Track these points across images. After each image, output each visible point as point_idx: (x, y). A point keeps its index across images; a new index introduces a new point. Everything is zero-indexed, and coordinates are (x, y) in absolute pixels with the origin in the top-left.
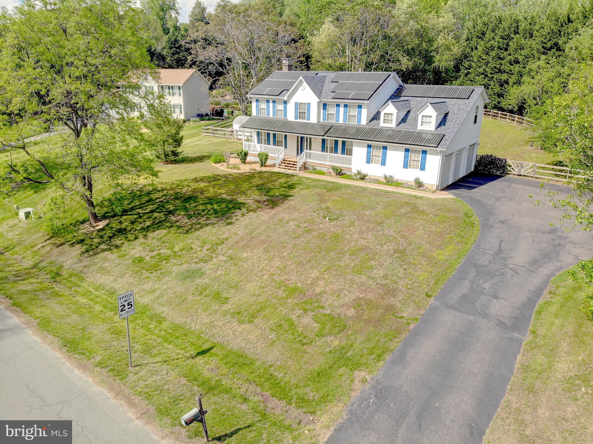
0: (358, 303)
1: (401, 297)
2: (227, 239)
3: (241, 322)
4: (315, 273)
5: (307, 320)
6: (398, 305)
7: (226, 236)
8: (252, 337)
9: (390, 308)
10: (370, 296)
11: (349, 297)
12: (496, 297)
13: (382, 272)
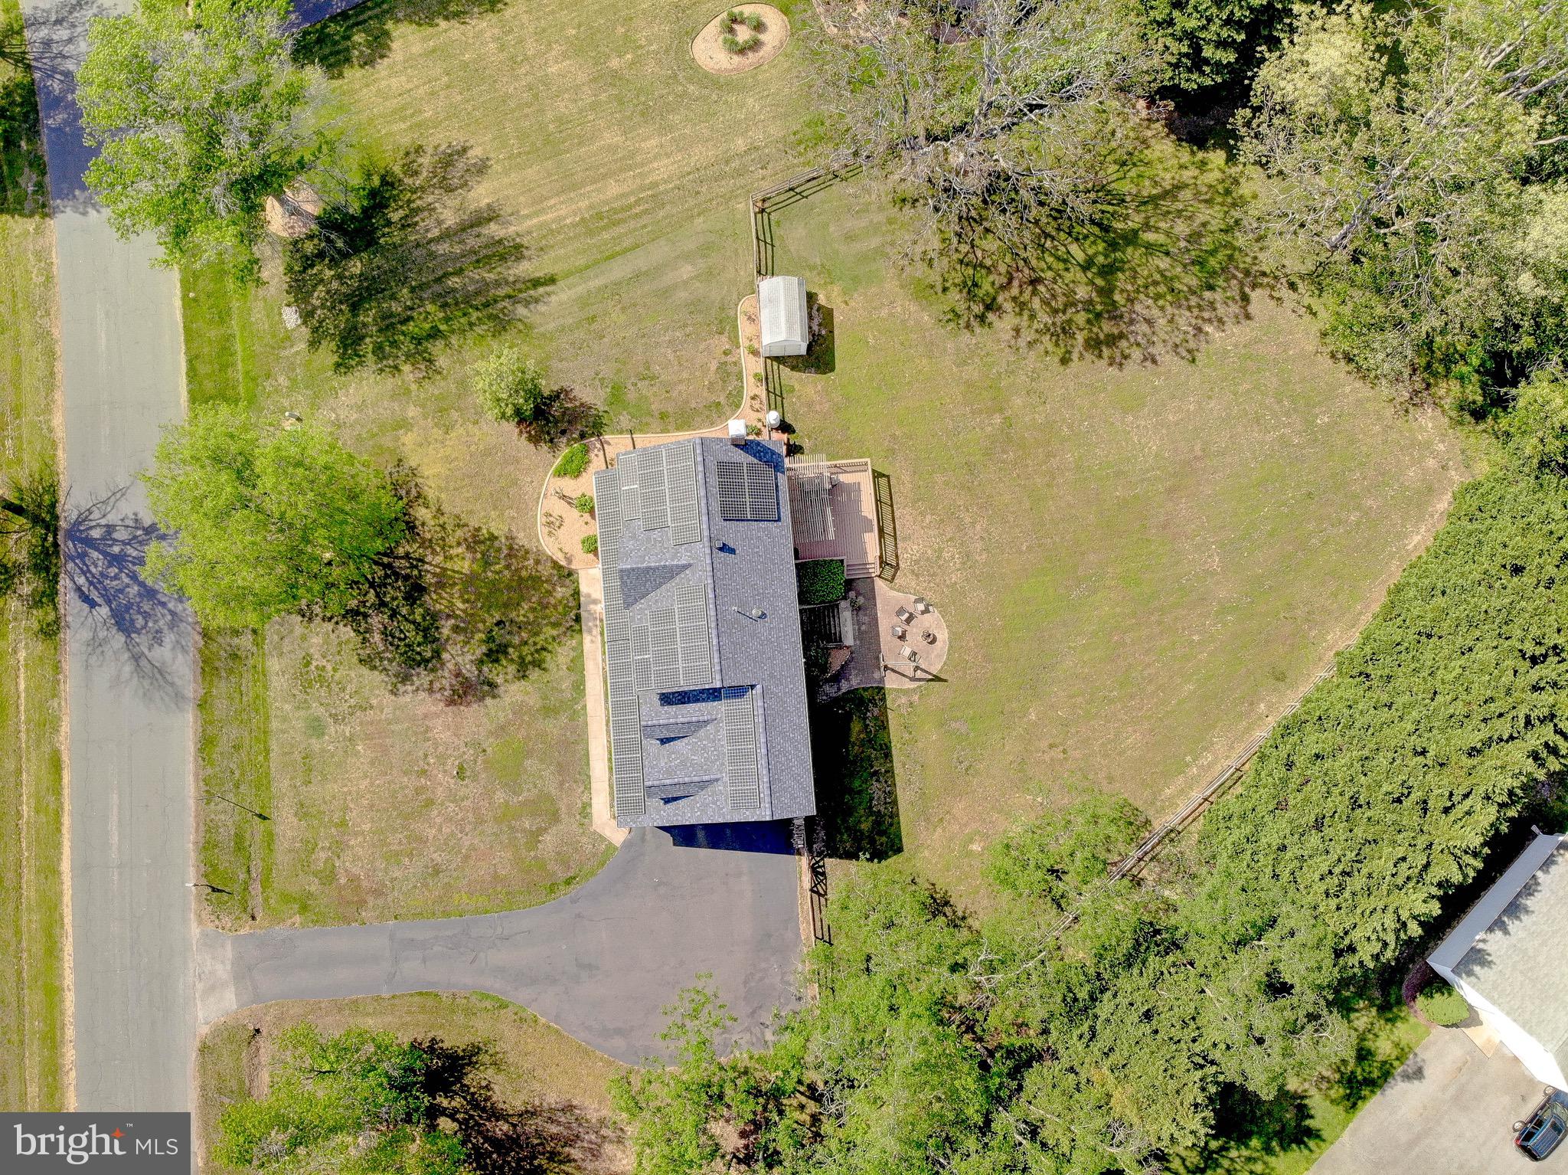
0: (353, 879)
1: (380, 902)
2: (372, 707)
3: (296, 815)
4: (366, 827)
5: (323, 855)
6: (371, 904)
7: (374, 702)
8: (289, 833)
9: (362, 903)
10: (365, 884)
11: (355, 870)
12: (424, 961)
13: (397, 874)
